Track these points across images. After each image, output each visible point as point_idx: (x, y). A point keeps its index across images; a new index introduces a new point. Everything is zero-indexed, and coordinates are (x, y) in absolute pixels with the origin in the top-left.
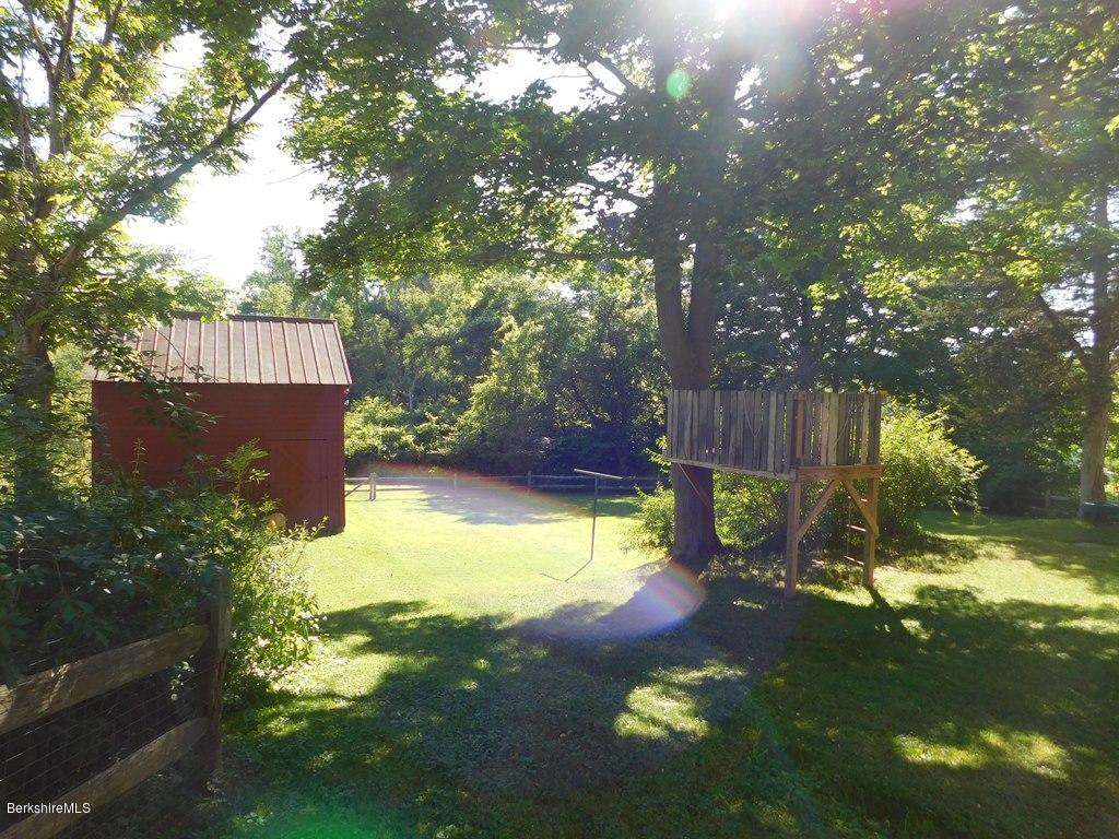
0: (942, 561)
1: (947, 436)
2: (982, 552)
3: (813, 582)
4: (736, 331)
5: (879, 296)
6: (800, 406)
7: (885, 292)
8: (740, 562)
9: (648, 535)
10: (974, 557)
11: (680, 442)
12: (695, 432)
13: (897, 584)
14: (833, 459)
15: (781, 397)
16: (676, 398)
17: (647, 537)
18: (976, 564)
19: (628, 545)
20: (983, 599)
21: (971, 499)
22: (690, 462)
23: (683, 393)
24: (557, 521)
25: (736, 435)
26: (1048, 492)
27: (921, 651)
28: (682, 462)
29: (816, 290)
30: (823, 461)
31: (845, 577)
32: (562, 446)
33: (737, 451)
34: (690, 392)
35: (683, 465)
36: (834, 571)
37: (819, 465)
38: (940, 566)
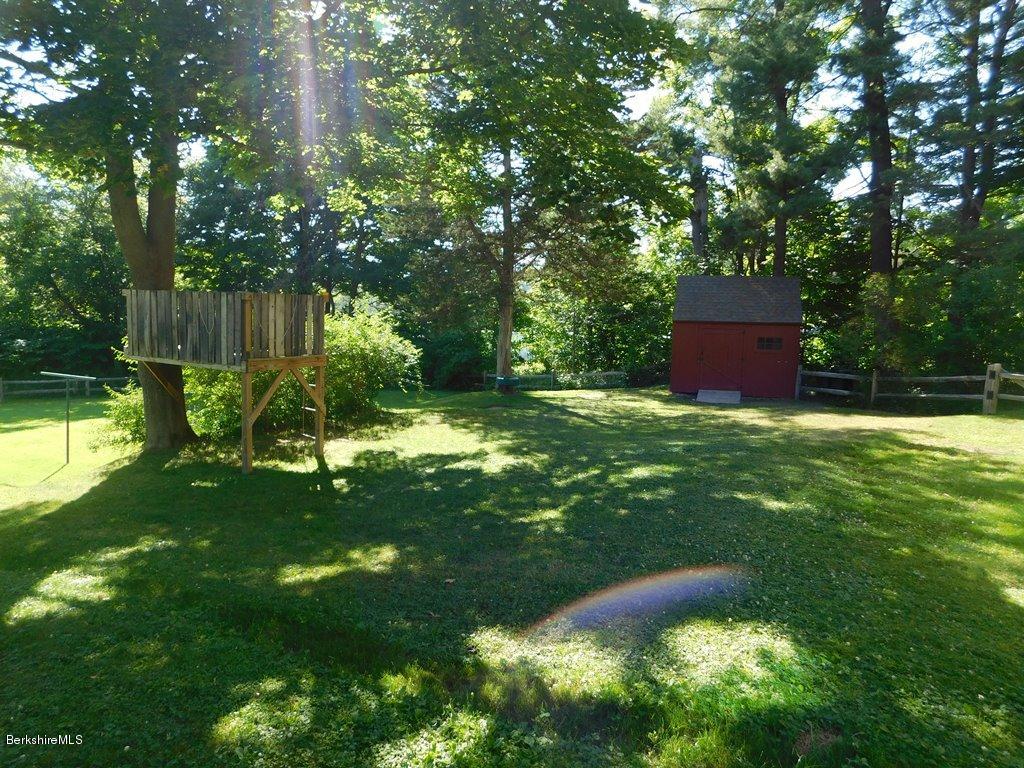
0: (386, 431)
1: (395, 330)
2: (418, 420)
3: (271, 458)
4: (236, 233)
5: (342, 210)
6: (248, 306)
7: (346, 207)
8: (211, 448)
9: (120, 432)
10: (411, 424)
11: (141, 340)
12: (155, 330)
13: (341, 452)
14: (281, 351)
15: (230, 297)
16: (134, 298)
17: (118, 434)
18: (410, 430)
19: (98, 443)
20: (401, 456)
21: (417, 379)
22: (151, 359)
23: (141, 292)
24: (31, 428)
25: (193, 333)
26: (485, 372)
27: (338, 501)
28: (146, 359)
29: (278, 201)
30: (272, 353)
31: (301, 451)
32: (42, 348)
33: (194, 347)
34: (148, 292)
35: (148, 363)
36: (293, 448)
37: (268, 356)
38: (383, 434)
